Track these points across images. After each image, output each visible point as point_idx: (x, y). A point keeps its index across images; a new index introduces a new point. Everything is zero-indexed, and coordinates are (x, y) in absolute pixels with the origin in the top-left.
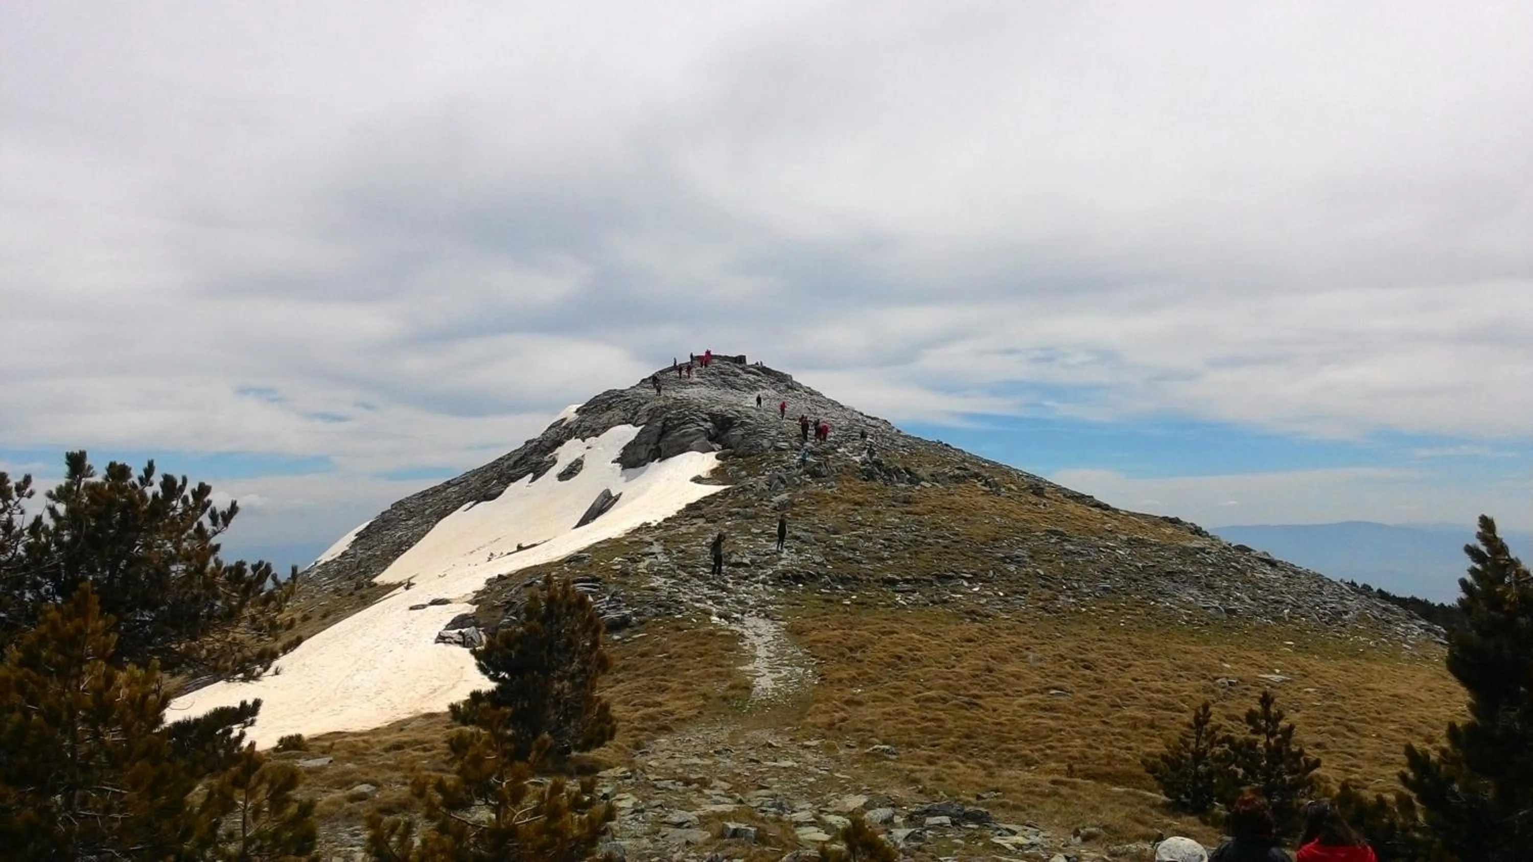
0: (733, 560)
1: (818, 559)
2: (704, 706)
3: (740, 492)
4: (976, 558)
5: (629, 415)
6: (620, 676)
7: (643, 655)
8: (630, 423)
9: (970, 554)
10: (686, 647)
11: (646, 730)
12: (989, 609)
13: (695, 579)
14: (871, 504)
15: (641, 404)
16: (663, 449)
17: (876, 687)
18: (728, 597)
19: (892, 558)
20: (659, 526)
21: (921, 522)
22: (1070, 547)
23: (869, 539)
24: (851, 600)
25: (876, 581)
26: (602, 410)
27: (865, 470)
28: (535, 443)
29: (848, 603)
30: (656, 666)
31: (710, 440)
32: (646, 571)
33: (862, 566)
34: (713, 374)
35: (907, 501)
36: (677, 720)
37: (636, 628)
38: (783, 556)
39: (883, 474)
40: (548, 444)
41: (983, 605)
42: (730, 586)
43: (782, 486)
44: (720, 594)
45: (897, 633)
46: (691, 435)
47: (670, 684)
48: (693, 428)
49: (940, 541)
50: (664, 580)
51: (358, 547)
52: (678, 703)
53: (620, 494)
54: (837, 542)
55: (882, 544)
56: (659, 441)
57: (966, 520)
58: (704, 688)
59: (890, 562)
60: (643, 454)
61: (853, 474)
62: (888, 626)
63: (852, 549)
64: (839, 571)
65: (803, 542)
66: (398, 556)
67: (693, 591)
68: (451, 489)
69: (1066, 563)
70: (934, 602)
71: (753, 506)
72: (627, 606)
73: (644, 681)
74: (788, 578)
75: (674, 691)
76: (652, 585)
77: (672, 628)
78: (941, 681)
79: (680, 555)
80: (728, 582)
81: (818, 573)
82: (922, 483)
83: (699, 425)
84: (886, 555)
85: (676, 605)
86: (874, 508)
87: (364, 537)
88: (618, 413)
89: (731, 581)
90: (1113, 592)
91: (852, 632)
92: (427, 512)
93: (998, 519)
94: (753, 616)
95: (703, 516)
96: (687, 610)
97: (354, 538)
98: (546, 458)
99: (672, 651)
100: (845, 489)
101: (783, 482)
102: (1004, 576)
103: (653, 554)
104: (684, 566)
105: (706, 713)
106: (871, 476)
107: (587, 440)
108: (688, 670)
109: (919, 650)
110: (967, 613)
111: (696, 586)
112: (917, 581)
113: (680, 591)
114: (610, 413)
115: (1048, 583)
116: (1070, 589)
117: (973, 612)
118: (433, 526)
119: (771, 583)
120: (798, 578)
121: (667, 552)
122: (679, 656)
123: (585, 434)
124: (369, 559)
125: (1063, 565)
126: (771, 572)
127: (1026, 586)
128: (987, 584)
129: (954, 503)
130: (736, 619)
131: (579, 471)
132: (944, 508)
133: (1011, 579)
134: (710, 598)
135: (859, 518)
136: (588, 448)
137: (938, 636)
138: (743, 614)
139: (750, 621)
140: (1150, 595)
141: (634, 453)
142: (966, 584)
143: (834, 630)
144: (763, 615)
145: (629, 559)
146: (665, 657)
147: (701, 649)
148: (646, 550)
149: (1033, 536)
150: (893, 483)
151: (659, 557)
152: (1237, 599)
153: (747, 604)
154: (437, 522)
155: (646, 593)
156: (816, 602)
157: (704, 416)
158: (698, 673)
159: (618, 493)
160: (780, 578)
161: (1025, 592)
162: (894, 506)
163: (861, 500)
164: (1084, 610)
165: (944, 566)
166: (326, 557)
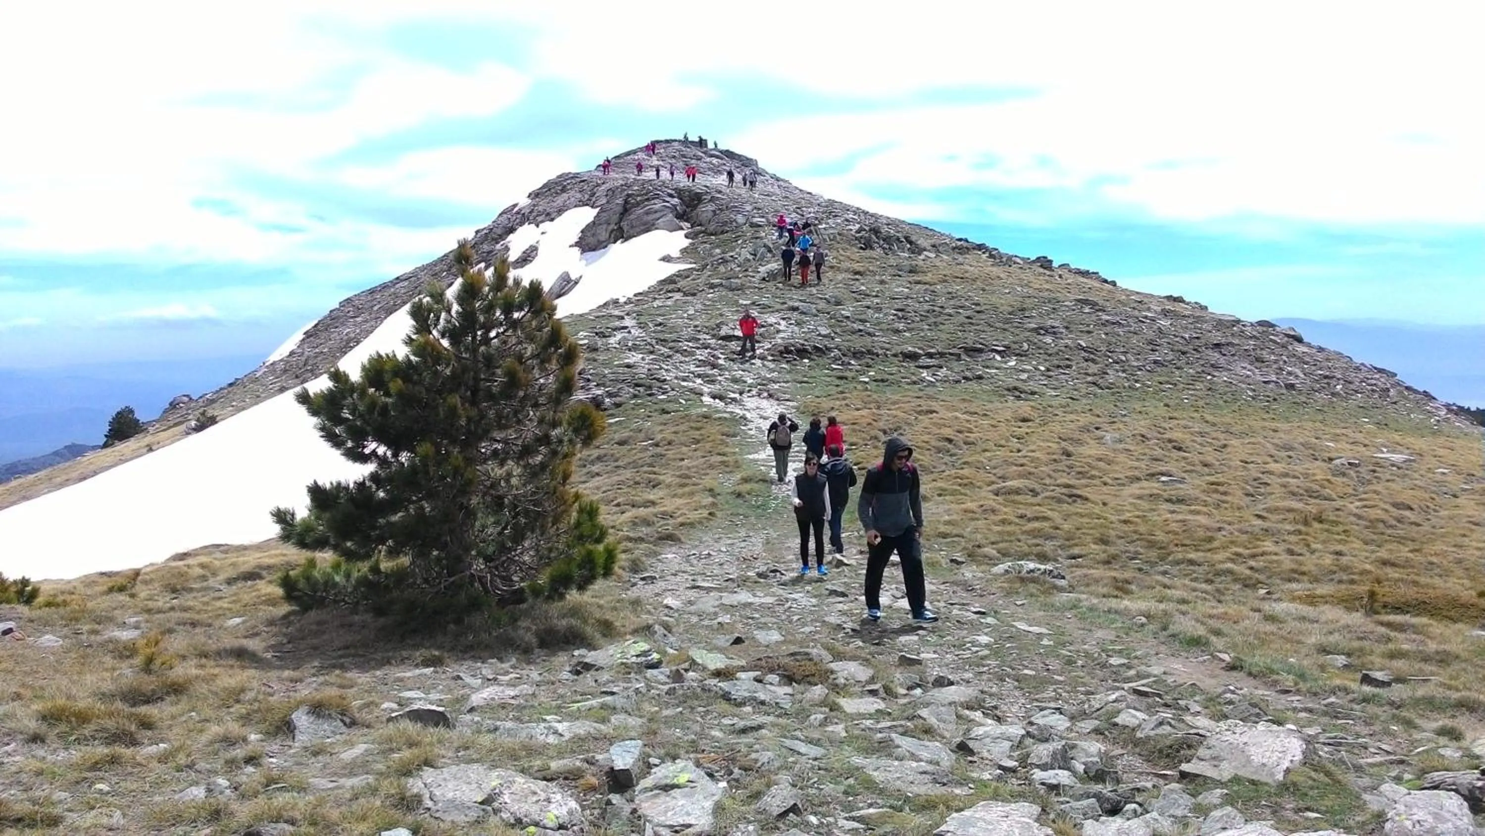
0: (723, 333)
1: (824, 331)
2: (714, 504)
3: (719, 264)
4: (1005, 330)
5: (587, 197)
6: (595, 468)
7: (621, 443)
8: (587, 205)
9: (997, 325)
10: (675, 433)
11: (641, 540)
12: (1032, 386)
13: (679, 355)
14: (874, 273)
15: (598, 185)
16: (625, 228)
17: (933, 476)
18: (720, 375)
19: (909, 330)
20: (629, 301)
21: (934, 292)
22: (1105, 317)
23: (879, 310)
24: (869, 377)
25: (895, 355)
26: (557, 193)
27: (861, 237)
28: (485, 231)
29: (867, 380)
30: (642, 455)
31: (677, 218)
32: (618, 346)
33: (876, 339)
34: (674, 157)
35: (912, 271)
36: (682, 524)
37: (611, 412)
38: (781, 328)
39: (882, 242)
40: (499, 231)
41: (1024, 381)
42: (721, 362)
43: (769, 255)
44: (710, 372)
45: (937, 412)
46: (656, 212)
47: (661, 478)
48: (658, 205)
49: (961, 311)
50: (641, 356)
51: (306, 346)
52: (679, 501)
53: (581, 277)
54: (843, 312)
55: (895, 315)
56: (621, 220)
57: (984, 290)
58: (708, 482)
59: (907, 334)
60: (603, 236)
61: (849, 242)
62: (925, 405)
63: (860, 321)
64: (850, 344)
65: (803, 313)
66: (346, 353)
67: (677, 368)
68: (401, 284)
69: (1106, 334)
70: (966, 378)
71: (738, 277)
72: (598, 385)
73: (628, 474)
74: (790, 352)
75: (669, 486)
76: (626, 361)
77: (656, 410)
78: (1015, 468)
79: (659, 328)
80: (720, 358)
81: (825, 346)
82: (925, 253)
83: (665, 201)
84: (901, 326)
85: (659, 384)
86: (877, 278)
87: (311, 336)
88: (574, 195)
89: (723, 357)
90: (1163, 365)
91: (882, 412)
92: (376, 308)
93: (1019, 289)
94: (753, 396)
95: (679, 290)
96: (673, 390)
97: (302, 337)
98: (498, 247)
99: (659, 437)
100: (842, 258)
101: (770, 251)
102: (1039, 348)
103: (626, 328)
104: (664, 340)
105: (719, 514)
106: (868, 245)
107: (541, 225)
108: (683, 459)
109: (970, 431)
110: (1008, 390)
111: (681, 362)
112: (942, 355)
113: (661, 368)
114: (565, 196)
115: (1092, 356)
116: (1117, 363)
117: (1016, 388)
118: (382, 322)
119: (770, 358)
120: (802, 352)
121: (642, 326)
122: (669, 443)
123: (539, 219)
124: (316, 357)
125: (1103, 336)
126: (770, 346)
127: (1067, 359)
128: (1023, 358)
129: (966, 272)
130: (734, 400)
131: (534, 258)
132: (957, 277)
133: (1049, 352)
134: (699, 376)
135: (863, 288)
136: (543, 233)
137: (985, 415)
138: (741, 394)
139: (751, 402)
140: (1204, 369)
141: (593, 235)
142: (998, 358)
143: (858, 409)
144: (765, 394)
145: (597, 334)
146: (651, 445)
147: (696, 434)
148: (618, 324)
149: (1062, 306)
150: (894, 253)
151: (633, 331)
152: (1290, 373)
153: (745, 382)
154: (386, 318)
155: (621, 370)
156: (828, 379)
157: (670, 191)
158: (694, 463)
159: (578, 276)
160: (781, 353)
161: (1069, 367)
162: (900, 276)
163: (861, 269)
164: (1138, 385)
165: (971, 339)
166: (275, 357)
